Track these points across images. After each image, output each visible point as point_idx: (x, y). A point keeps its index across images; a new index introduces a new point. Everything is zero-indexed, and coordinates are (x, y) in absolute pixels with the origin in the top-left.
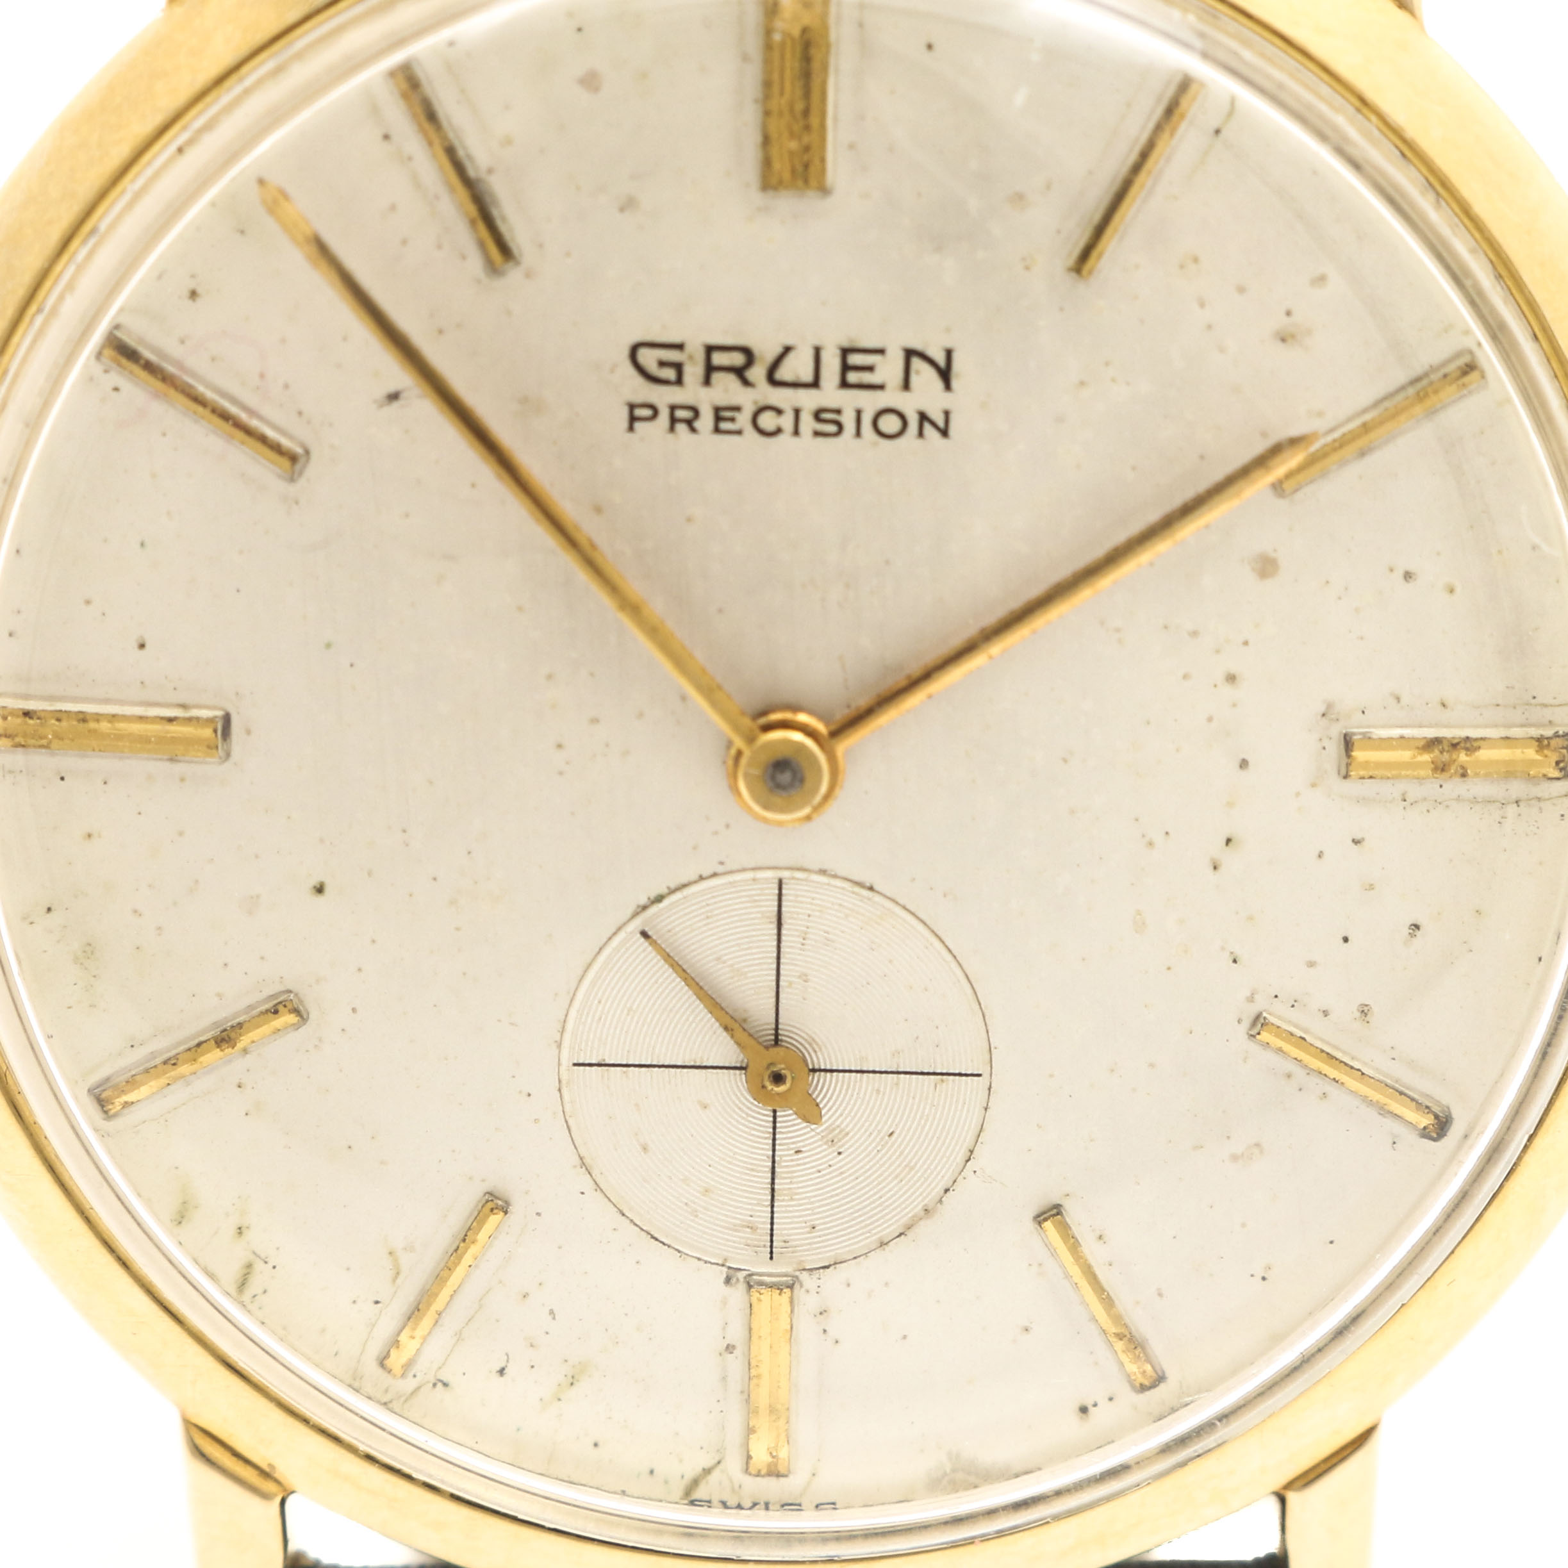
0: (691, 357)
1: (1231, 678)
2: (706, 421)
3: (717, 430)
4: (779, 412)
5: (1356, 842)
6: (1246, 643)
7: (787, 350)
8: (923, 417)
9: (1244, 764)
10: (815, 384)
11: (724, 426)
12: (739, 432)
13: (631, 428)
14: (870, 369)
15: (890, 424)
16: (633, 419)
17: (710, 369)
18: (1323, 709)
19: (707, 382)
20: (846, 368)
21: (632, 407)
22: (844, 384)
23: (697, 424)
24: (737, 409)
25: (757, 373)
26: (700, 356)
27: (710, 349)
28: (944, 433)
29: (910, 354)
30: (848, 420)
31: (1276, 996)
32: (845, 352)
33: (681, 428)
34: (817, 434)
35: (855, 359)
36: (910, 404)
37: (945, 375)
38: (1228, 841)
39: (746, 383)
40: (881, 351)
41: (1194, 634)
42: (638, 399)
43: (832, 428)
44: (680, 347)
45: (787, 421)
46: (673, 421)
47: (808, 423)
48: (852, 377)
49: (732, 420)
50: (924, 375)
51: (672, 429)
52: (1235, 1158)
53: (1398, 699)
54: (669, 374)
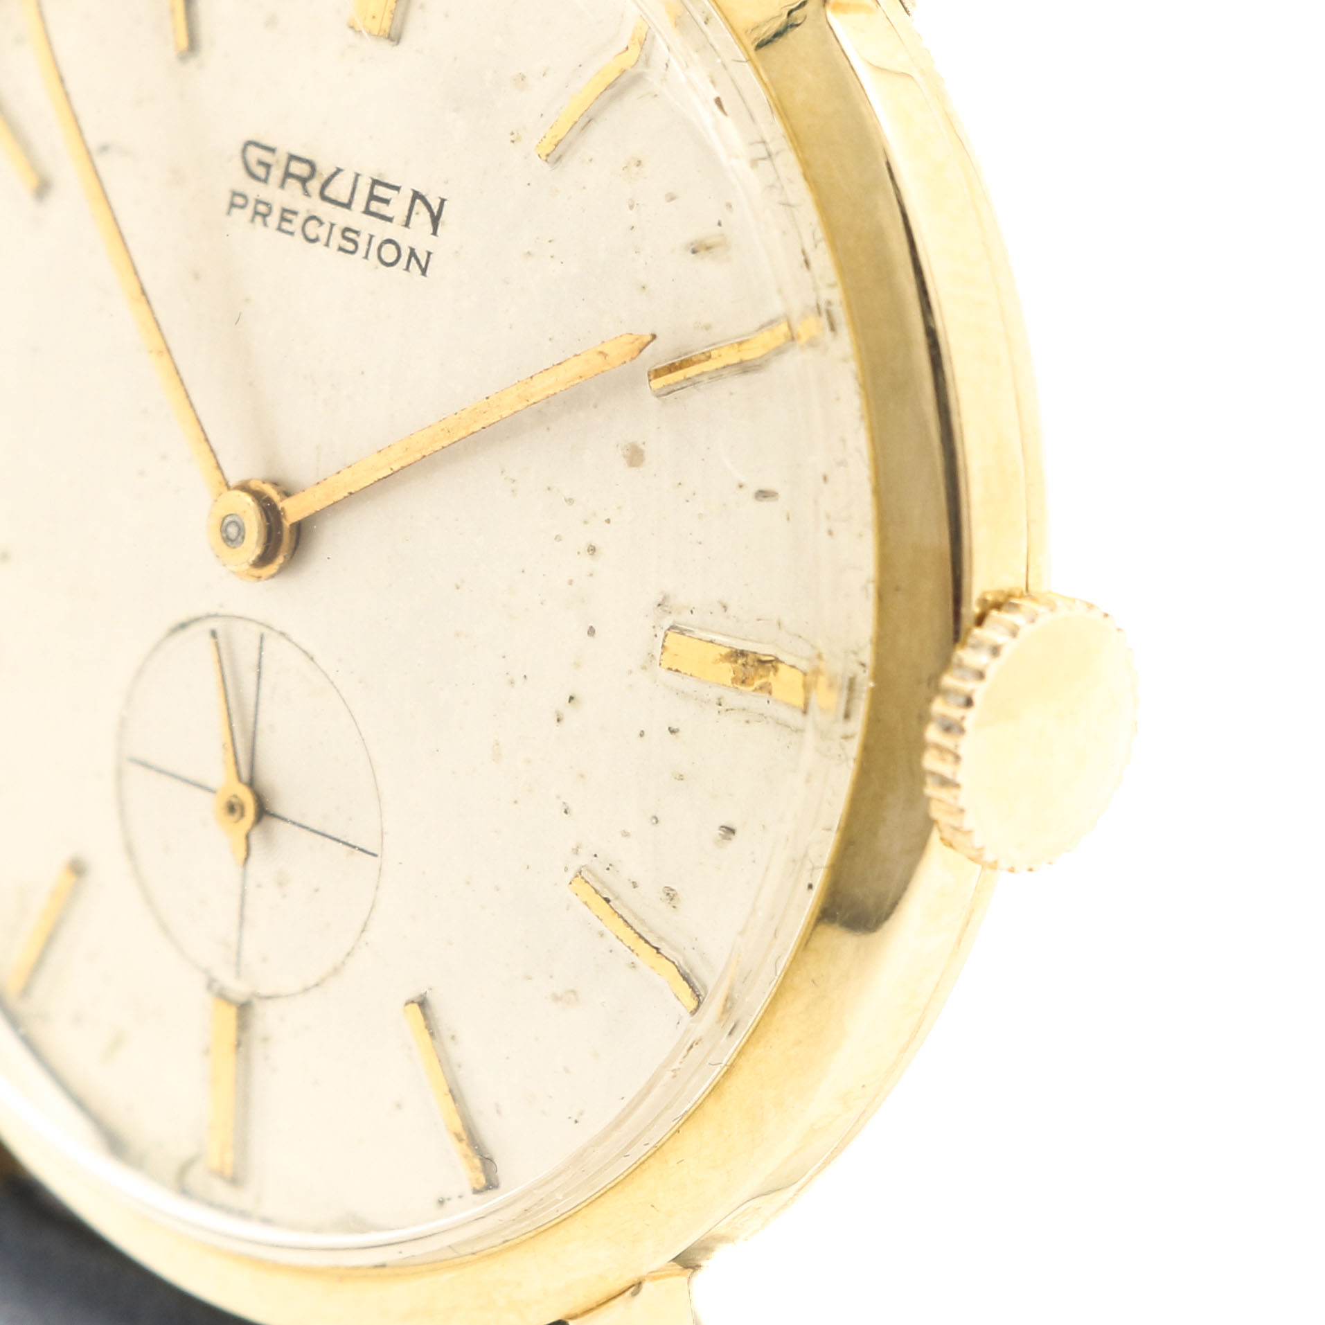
0: (277, 162)
1: (592, 550)
2: (274, 219)
3: (280, 229)
4: (321, 223)
5: (672, 731)
6: (608, 521)
7: (339, 171)
8: (412, 253)
9: (591, 631)
10: (348, 206)
11: (285, 226)
12: (292, 233)
13: (229, 213)
14: (386, 201)
15: (389, 253)
16: (233, 205)
17: (288, 175)
18: (660, 599)
19: (282, 185)
20: (372, 197)
21: (235, 194)
22: (367, 211)
23: (269, 219)
24: (295, 213)
25: (314, 186)
26: (283, 160)
27: (292, 157)
28: (424, 271)
29: (417, 195)
30: (362, 241)
31: (596, 856)
32: (375, 182)
33: (259, 219)
34: (341, 249)
35: (380, 191)
36: (406, 239)
37: (435, 220)
38: (571, 698)
39: (307, 193)
40: (397, 189)
41: (570, 501)
42: (239, 189)
43: (350, 247)
44: (272, 150)
45: (323, 232)
46: (256, 213)
47: (337, 239)
48: (375, 206)
49: (290, 221)
50: (422, 217)
51: (253, 220)
52: (556, 998)
53: (725, 608)
54: (260, 172)
